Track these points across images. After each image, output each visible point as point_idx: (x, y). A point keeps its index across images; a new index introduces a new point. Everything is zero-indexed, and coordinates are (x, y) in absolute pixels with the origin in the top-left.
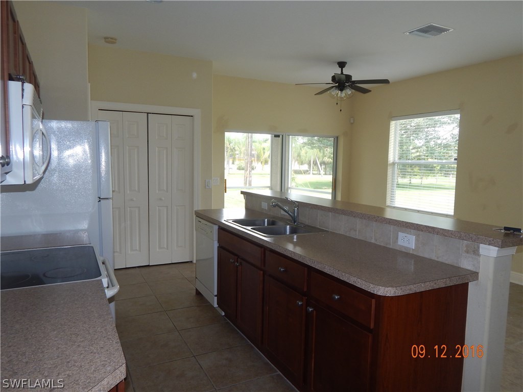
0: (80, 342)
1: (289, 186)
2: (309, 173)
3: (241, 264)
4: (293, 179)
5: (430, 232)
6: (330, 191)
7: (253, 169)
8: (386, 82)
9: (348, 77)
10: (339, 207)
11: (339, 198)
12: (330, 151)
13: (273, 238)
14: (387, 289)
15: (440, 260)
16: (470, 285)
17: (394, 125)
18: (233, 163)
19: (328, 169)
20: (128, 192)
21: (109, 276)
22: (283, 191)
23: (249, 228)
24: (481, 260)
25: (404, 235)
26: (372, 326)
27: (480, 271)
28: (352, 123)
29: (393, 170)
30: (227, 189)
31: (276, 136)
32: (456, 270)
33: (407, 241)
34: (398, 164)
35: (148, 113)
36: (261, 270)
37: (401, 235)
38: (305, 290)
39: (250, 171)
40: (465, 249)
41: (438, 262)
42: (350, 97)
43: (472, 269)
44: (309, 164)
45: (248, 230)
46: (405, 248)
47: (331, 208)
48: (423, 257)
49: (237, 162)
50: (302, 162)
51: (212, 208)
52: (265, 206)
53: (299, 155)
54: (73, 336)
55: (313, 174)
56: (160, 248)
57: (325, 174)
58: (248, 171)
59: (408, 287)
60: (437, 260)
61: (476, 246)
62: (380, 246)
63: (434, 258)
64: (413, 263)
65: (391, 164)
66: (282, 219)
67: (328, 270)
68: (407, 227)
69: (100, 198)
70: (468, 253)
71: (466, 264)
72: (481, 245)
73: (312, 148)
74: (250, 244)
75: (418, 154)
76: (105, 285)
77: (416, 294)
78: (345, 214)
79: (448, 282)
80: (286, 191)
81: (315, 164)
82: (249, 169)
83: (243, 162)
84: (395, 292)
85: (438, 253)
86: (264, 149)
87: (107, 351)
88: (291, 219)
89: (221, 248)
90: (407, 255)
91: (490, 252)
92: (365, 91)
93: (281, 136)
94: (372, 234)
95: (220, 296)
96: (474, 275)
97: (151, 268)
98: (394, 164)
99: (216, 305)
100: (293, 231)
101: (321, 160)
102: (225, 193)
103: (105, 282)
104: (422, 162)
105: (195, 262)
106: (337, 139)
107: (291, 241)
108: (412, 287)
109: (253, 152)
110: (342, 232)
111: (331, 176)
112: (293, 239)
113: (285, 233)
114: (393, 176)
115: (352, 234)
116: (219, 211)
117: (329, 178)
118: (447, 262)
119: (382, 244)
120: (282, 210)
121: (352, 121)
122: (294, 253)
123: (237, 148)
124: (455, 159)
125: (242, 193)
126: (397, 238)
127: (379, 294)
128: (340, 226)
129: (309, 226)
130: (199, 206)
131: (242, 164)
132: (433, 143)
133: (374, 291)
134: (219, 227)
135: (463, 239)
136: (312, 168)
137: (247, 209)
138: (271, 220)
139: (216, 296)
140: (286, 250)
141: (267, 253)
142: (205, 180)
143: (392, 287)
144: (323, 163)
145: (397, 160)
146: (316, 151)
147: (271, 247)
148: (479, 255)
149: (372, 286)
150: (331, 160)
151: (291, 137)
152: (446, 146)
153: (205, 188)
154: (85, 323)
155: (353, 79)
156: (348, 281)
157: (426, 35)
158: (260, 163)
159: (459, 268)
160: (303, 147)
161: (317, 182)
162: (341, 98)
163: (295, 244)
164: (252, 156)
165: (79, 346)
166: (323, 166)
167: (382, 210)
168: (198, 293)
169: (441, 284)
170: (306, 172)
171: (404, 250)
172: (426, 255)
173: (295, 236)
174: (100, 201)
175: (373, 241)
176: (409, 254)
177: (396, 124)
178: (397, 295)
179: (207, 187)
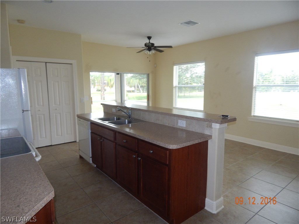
0: (28, 183)
1: (125, 99)
2: (135, 92)
3: (103, 140)
4: (127, 95)
5: (191, 119)
6: (146, 101)
7: (105, 90)
8: (171, 47)
9: (153, 44)
10: (151, 109)
11: (150, 105)
12: (145, 80)
13: (119, 126)
14: (173, 146)
15: (196, 131)
16: (209, 141)
17: (175, 68)
18: (94, 88)
19: (144, 90)
20: (37, 106)
21: (35, 151)
22: (122, 102)
23: (107, 122)
24: (213, 130)
25: (181, 121)
26: (168, 163)
27: (213, 135)
28: (155, 67)
29: (176, 90)
30: (93, 102)
31: (117, 74)
32: (202, 135)
33: (182, 124)
34: (178, 86)
35: (46, 63)
36: (114, 142)
37: (179, 121)
38: (137, 150)
39: (104, 92)
40: (206, 125)
41: (195, 132)
42: (154, 54)
43: (209, 134)
44: (135, 87)
45: (106, 123)
46: (182, 127)
47: (147, 110)
48: (189, 131)
49: (96, 87)
50: (131, 86)
51: (86, 113)
52: (114, 110)
53: (129, 83)
54: (23, 181)
55: (137, 92)
56: (57, 135)
57: (143, 92)
58: (103, 92)
59: (183, 144)
60: (195, 131)
61: (211, 124)
62: (170, 127)
63: (194, 130)
64: (185, 133)
65: (175, 87)
66: (123, 116)
67: (147, 139)
68: (182, 117)
69: (23, 110)
70: (207, 127)
71: (207, 132)
72: (213, 124)
73: (136, 79)
74: (107, 130)
75: (188, 81)
76: (35, 156)
77: (186, 147)
78: (154, 113)
79: (199, 141)
80: (124, 103)
81: (138, 87)
82: (103, 91)
83: (100, 87)
84: (177, 147)
85: (195, 128)
86: (110, 80)
87: (43, 185)
88: (128, 116)
89: (92, 133)
90: (182, 130)
91: (216, 126)
92: (161, 51)
93: (120, 74)
94: (166, 122)
95: (93, 157)
96: (210, 137)
97: (53, 147)
98: (176, 87)
99: (91, 162)
100: (129, 122)
101: (141, 85)
102: (92, 105)
103: (34, 154)
104: (189, 85)
105: (78, 141)
106: (148, 75)
107: (128, 127)
108: (184, 144)
109: (105, 82)
110: (153, 121)
111: (146, 93)
112: (129, 126)
113: (125, 123)
114: (176, 93)
115: (157, 122)
116: (89, 114)
117: (145, 94)
118: (199, 132)
119: (171, 126)
120: (123, 112)
121: (155, 66)
122: (130, 133)
123: (96, 80)
124: (203, 84)
125: (102, 104)
126: (178, 123)
127: (170, 148)
128: (152, 118)
129: (137, 119)
130: (78, 112)
131: (99, 88)
132: (195, 75)
133: (168, 147)
134: (91, 122)
135: (206, 121)
136: (136, 89)
137: (105, 112)
138: (118, 117)
139: (91, 157)
140: (126, 132)
141: (117, 134)
142: (81, 98)
143: (175, 144)
144: (142, 87)
145: (177, 85)
146: (138, 80)
147: (119, 131)
148: (212, 128)
149: (167, 145)
150: (146, 85)
151: (125, 74)
152: (200, 77)
153: (81, 102)
154: (28, 174)
155: (155, 45)
156: (156, 144)
157: (188, 25)
158: (109, 87)
159: (204, 134)
160: (132, 78)
161: (139, 97)
162: (150, 55)
163: (130, 128)
164: (105, 83)
165: (28, 185)
166: (142, 88)
167: (171, 110)
168: (81, 157)
169: (196, 142)
170: (133, 91)
171: (181, 128)
172: (190, 130)
173: (130, 125)
174: (23, 112)
175: (167, 125)
176: (183, 129)
177: (176, 67)
178: (178, 148)
179: (82, 102)
